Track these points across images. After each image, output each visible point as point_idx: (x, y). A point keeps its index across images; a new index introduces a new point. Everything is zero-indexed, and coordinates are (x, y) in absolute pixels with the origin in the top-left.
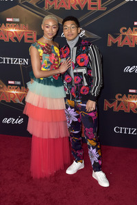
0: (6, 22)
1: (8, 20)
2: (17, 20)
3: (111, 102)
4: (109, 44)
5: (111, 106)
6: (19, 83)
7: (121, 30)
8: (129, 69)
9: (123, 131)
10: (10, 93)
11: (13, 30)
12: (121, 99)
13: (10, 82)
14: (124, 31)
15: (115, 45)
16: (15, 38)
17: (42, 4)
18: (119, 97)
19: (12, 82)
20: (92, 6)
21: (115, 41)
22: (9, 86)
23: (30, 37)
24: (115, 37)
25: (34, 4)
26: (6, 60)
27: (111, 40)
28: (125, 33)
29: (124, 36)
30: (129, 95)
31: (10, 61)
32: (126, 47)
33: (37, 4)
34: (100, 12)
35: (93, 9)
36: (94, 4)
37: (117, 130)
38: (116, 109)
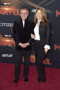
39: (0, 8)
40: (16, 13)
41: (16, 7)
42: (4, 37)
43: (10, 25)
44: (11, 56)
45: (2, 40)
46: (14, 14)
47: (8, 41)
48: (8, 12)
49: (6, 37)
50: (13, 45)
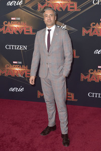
0: (11, 21)
1: (12, 19)
2: (19, 19)
3: (86, 75)
4: (84, 34)
5: (86, 78)
6: (20, 63)
7: (91, 25)
8: (98, 52)
9: (95, 95)
10: (14, 70)
11: (16, 26)
12: (92, 73)
13: (14, 62)
14: (94, 25)
15: (87, 35)
16: (18, 32)
17: (36, 8)
18: (91, 71)
19: (16, 62)
20: (71, 8)
21: (87, 32)
22: (14, 65)
23: (28, 30)
24: (87, 29)
25: (30, 8)
26: (11, 47)
27: (84, 31)
28: (94, 27)
29: (93, 29)
30: (98, 70)
31: (14, 47)
32: (95, 36)
33: (32, 8)
34: (76, 13)
35: (71, 10)
36: (72, 7)
37: (91, 95)
38: (89, 80)
39: (7, 25)
40: (29, 32)
41: (28, 24)
42: (12, 64)
43: (19, 47)
44: (21, 90)
45: (9, 68)
46: (25, 33)
47: (17, 69)
48: (17, 29)
49: (15, 64)
50: (24, 75)
